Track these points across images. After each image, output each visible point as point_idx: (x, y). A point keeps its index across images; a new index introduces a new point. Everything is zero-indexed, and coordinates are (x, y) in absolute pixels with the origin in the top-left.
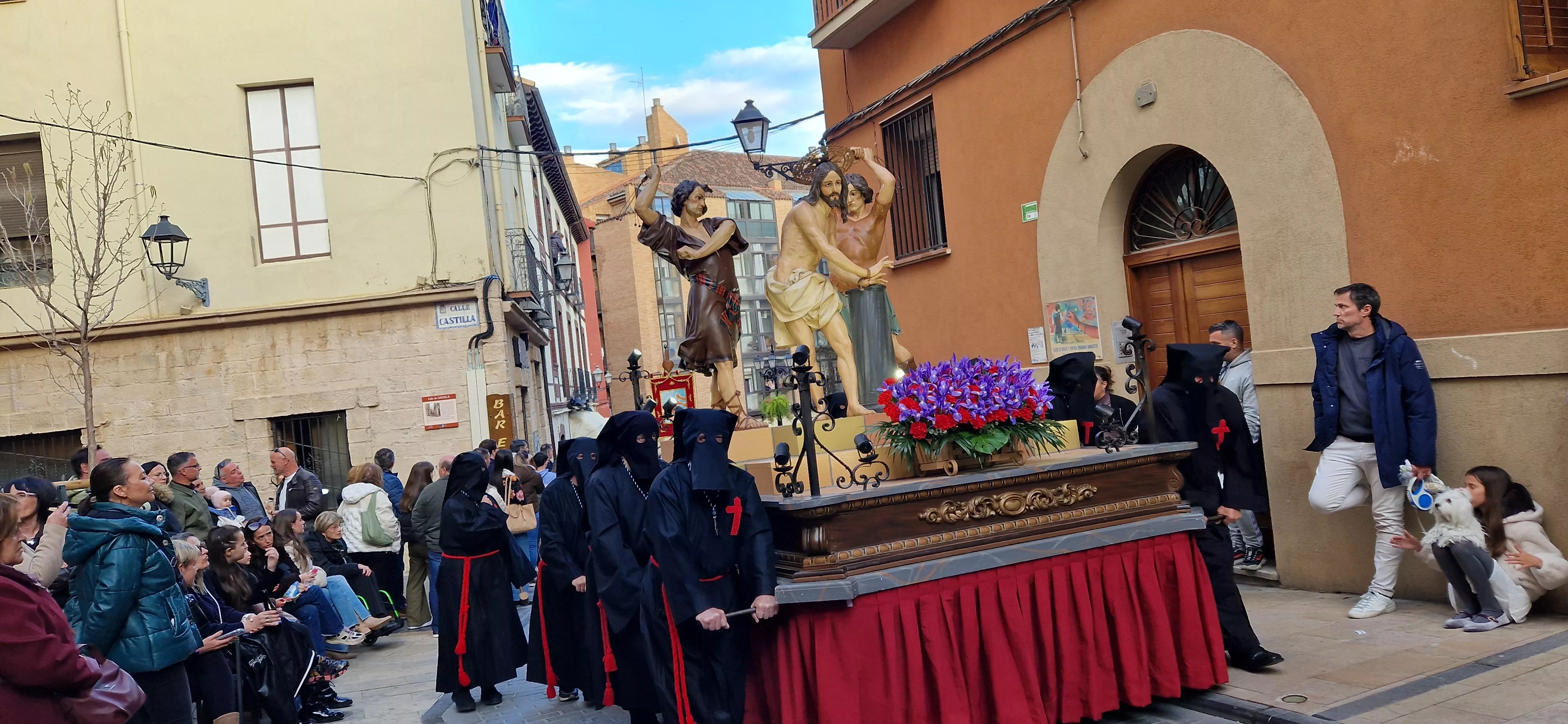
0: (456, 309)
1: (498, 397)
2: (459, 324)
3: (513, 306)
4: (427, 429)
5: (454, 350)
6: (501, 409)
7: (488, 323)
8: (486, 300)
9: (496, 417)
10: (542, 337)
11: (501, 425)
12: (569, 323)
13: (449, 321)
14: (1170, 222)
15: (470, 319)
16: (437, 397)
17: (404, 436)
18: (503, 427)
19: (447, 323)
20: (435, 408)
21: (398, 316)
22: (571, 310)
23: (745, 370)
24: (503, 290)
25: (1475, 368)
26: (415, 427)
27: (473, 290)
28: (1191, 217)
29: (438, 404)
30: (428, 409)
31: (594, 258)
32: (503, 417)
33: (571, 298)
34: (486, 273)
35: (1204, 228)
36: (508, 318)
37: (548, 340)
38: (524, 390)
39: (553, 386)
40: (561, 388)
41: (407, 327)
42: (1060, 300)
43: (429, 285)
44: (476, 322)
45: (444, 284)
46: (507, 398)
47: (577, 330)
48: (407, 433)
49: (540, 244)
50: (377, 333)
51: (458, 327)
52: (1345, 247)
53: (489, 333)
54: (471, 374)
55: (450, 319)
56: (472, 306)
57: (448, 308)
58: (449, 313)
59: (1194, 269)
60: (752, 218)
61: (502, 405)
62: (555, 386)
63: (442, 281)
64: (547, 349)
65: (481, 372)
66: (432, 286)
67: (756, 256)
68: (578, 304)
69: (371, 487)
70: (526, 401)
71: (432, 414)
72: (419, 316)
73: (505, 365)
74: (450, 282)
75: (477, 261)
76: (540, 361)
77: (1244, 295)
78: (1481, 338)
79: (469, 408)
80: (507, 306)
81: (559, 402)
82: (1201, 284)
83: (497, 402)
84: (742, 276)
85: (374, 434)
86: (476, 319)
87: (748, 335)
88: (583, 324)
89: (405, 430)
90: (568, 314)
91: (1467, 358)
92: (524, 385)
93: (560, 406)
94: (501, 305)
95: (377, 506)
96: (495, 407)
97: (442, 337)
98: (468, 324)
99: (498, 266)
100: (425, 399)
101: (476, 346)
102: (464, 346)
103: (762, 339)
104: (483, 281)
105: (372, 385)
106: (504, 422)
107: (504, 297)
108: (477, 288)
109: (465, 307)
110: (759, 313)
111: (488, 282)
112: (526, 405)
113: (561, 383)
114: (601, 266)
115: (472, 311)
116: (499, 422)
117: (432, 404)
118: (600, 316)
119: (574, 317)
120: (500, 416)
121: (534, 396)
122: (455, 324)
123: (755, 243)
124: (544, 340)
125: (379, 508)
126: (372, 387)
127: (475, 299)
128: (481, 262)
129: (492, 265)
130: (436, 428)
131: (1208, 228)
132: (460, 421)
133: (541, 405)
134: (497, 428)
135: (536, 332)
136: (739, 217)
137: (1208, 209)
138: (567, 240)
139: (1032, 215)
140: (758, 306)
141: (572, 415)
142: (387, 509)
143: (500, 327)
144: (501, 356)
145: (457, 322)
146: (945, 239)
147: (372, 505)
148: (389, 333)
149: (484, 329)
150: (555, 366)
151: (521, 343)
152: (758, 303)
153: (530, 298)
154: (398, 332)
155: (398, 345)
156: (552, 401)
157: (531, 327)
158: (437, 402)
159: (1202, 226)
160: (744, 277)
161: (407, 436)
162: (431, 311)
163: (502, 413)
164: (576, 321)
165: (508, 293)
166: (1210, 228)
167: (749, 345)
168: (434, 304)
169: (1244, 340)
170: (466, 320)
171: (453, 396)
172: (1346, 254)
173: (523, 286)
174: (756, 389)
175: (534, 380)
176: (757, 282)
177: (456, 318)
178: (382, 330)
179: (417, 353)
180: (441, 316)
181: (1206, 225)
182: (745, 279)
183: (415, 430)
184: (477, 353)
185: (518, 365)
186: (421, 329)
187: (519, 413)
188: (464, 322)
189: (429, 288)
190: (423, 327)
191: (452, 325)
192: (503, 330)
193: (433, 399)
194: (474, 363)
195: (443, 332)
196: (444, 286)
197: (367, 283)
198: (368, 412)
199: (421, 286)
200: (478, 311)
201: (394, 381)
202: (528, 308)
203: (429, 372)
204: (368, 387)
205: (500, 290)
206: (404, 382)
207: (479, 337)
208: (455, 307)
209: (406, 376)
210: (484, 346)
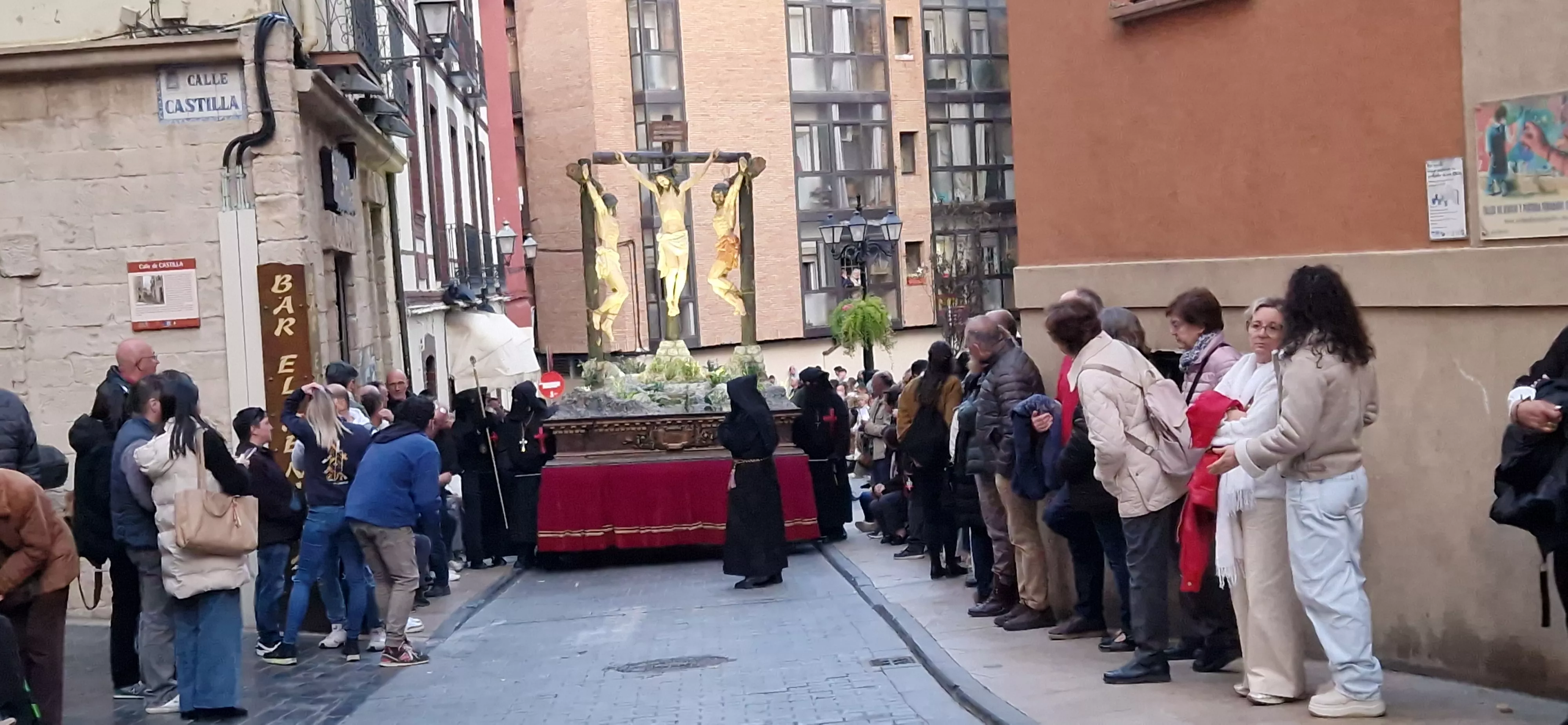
0: (199, 81)
1: (281, 268)
2: (206, 113)
3: (320, 83)
4: (138, 328)
5: (196, 168)
6: (287, 294)
7: (264, 115)
8: (260, 65)
9: (276, 311)
11: (284, 327)
13: (184, 106)
15: (227, 103)
16: (159, 263)
17: (93, 341)
18: (290, 333)
19: (181, 110)
20: (152, 286)
21: (82, 93)
24: (298, 45)
26: (112, 324)
27: (236, 41)
29: (161, 278)
30: (139, 287)
32: (291, 310)
34: (263, 7)
36: (308, 107)
38: (343, 259)
40: (431, 262)
41: (98, 115)
43: (143, 29)
44: (240, 111)
45: (175, 27)
46: (298, 273)
48: (96, 335)
50: (37, 124)
51: (207, 119)
53: (266, 135)
54: (227, 218)
55: (188, 102)
56: (234, 78)
57: (182, 79)
58: (185, 88)
61: (289, 286)
62: (417, 256)
63: (171, 19)
65: (247, 215)
66: (151, 30)
68: (474, 95)
70: (347, 282)
71: (147, 298)
72: (123, 92)
73: (296, 203)
74: (188, 21)
79: (221, 289)
80: (306, 79)
83: (278, 278)
85: (30, 333)
86: (239, 105)
88: (484, 137)
89: (93, 328)
92: (343, 249)
94: (292, 78)
96: (275, 289)
97: (170, 138)
98: (220, 112)
100: (132, 268)
101: (238, 163)
102: (212, 159)
104: (258, 25)
105: (28, 233)
106: (292, 321)
107: (301, 61)
108: (239, 40)
109: (218, 78)
111: (265, 29)
112: (348, 291)
113: (430, 252)
115: (232, 88)
116: (282, 322)
117: (147, 278)
120: (284, 310)
122: (196, 113)
126: (28, 236)
127: (238, 63)
130: (156, 327)
132: (205, 315)
134: (278, 333)
143: (291, 125)
144: (289, 184)
145: (200, 108)
148: (62, 125)
149: (256, 124)
150: (418, 218)
151: (339, 163)
153: (357, 67)
154: (81, 124)
155: (81, 151)
156: (409, 286)
158: (157, 274)
163: (288, 303)
165: (311, 54)
168: (153, 69)
170: (218, 105)
171: (190, 264)
173: (343, 41)
177: (200, 101)
178: (48, 117)
179: (118, 170)
180: (168, 95)
183: (112, 329)
184: (241, 176)
185: (330, 205)
186: (128, 119)
187: (329, 306)
188: (215, 109)
189: (144, 33)
190: (130, 117)
191: (192, 115)
192: (295, 129)
193: (148, 267)
194: (233, 197)
195: (172, 128)
196: (174, 31)
197: (20, 19)
198: (18, 289)
199: (129, 30)
200: (244, 88)
201: (72, 226)
202: (355, 88)
203: (144, 211)
204: (17, 237)
205: (292, 46)
206: (92, 229)
207: (244, 142)
208: (198, 77)
209: (95, 217)
210: (254, 161)
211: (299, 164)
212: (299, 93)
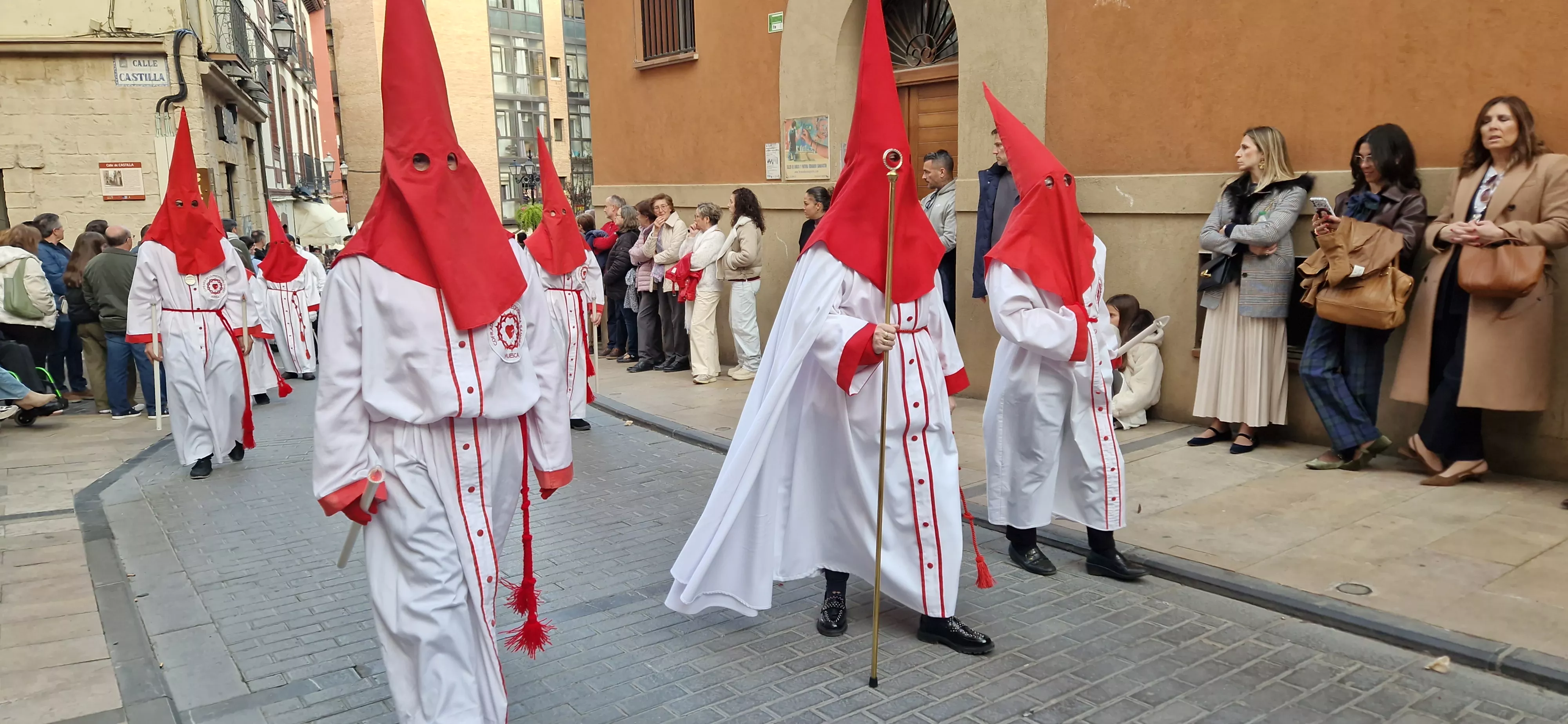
0: (140, 64)
2: (144, 82)
3: (212, 68)
4: (106, 199)
5: (139, 112)
7: (180, 85)
8: (177, 57)
10: (256, 111)
12: (296, 102)
13: (131, 77)
14: (903, 47)
15: (158, 77)
16: (118, 163)
17: (79, 205)
19: (129, 79)
20: (115, 176)
21: (66, 66)
22: (300, 89)
23: (502, 175)
24: (200, 48)
25: (1132, 205)
26: (90, 196)
27: (161, 43)
28: (922, 44)
29: (119, 172)
30: (106, 176)
31: (329, 32)
33: (299, 74)
34: (178, 25)
35: (932, 56)
36: (206, 82)
37: (266, 117)
38: (230, 169)
39: (273, 170)
40: (284, 174)
41: (78, 79)
42: (797, 116)
43: (105, 32)
44: (165, 82)
45: (125, 33)
47: (307, 111)
48: (81, 202)
49: (257, 5)
50: (40, 83)
51: (145, 85)
52: (1045, 85)
53: (182, 96)
54: (160, 141)
55: (133, 75)
56: (161, 63)
57: (129, 62)
58: (131, 67)
59: (919, 97)
60: (516, 8)
62: (276, 169)
63: (122, 29)
64: (266, 127)
66: (109, 33)
67: (518, 52)
68: (308, 82)
69: (20, 252)
70: (234, 179)
71: (112, 183)
72: (93, 67)
73: (202, 135)
74: (132, 31)
75: (166, 10)
76: (255, 138)
77: (955, 126)
78: (1140, 178)
79: (157, 180)
80: (205, 67)
81: (280, 187)
82: (925, 112)
84: (502, 73)
85: (38, 199)
86: (165, 78)
87: (506, 137)
88: (315, 106)
89: (79, 198)
90: (295, 93)
91: (1126, 195)
92: (230, 161)
93: (283, 193)
94: (197, 66)
95: (26, 274)
97: (123, 95)
98: (155, 83)
99: (195, 21)
100: (103, 165)
101: (166, 110)
102: (151, 108)
103: (522, 143)
104: (173, 34)
105: (36, 143)
107: (201, 57)
108: (166, 42)
109: (152, 63)
110: (520, 115)
111: (179, 38)
112: (235, 185)
113: (284, 168)
114: (339, 43)
115: (160, 69)
117: (111, 172)
118: (336, 100)
119: (302, 96)
121: (245, 177)
122: (139, 82)
123: (517, 38)
124: (259, 115)
125: (28, 276)
126: (33, 145)
127: (164, 55)
128: (171, 12)
129: (186, 17)
130: (119, 199)
131: (936, 57)
132: (146, 192)
133: (255, 189)
135: (247, 104)
136: (501, 6)
137: (937, 39)
138: (295, 7)
139: (778, 26)
140: (519, 108)
141: (298, 205)
142: (38, 279)
143: (195, 90)
145: (141, 79)
146: (693, 44)
147: (20, 273)
148: (55, 83)
149: (176, 90)
150: (276, 148)
151: (227, 114)
152: (518, 104)
153: (236, 62)
154: (67, 84)
155: (67, 99)
156: (271, 184)
157: (240, 98)
158: (117, 170)
159: (930, 53)
160: (505, 74)
161: (82, 205)
162: (108, 63)
164: (305, 102)
165: (208, 53)
166: (938, 57)
167: (507, 149)
168: (113, 55)
169: (951, 169)
170: (153, 77)
171: (138, 165)
172: (1045, 92)
173: (228, 47)
174: (513, 197)
175: (245, 159)
176: (519, 81)
177: (141, 74)
178: (46, 79)
179: (91, 111)
180: (121, 71)
181: (934, 54)
182: (505, 77)
183: (91, 199)
184: (167, 118)
185: (223, 138)
186: (96, 82)
187: (223, 192)
188: (150, 80)
189: (105, 35)
190: (98, 81)
191: (136, 82)
192: (200, 94)
193: (112, 165)
194: (163, 130)
195: (124, 89)
196: (124, 35)
197: (26, 22)
198: (31, 174)
199: (95, 32)
200: (168, 69)
201: (63, 141)
202: (235, 74)
203: (108, 135)
204: (29, 145)
205: (197, 48)
206: (76, 143)
207: (169, 99)
208: (139, 62)
209: (78, 136)
210: (176, 110)
211: (203, 114)
212: (202, 75)
